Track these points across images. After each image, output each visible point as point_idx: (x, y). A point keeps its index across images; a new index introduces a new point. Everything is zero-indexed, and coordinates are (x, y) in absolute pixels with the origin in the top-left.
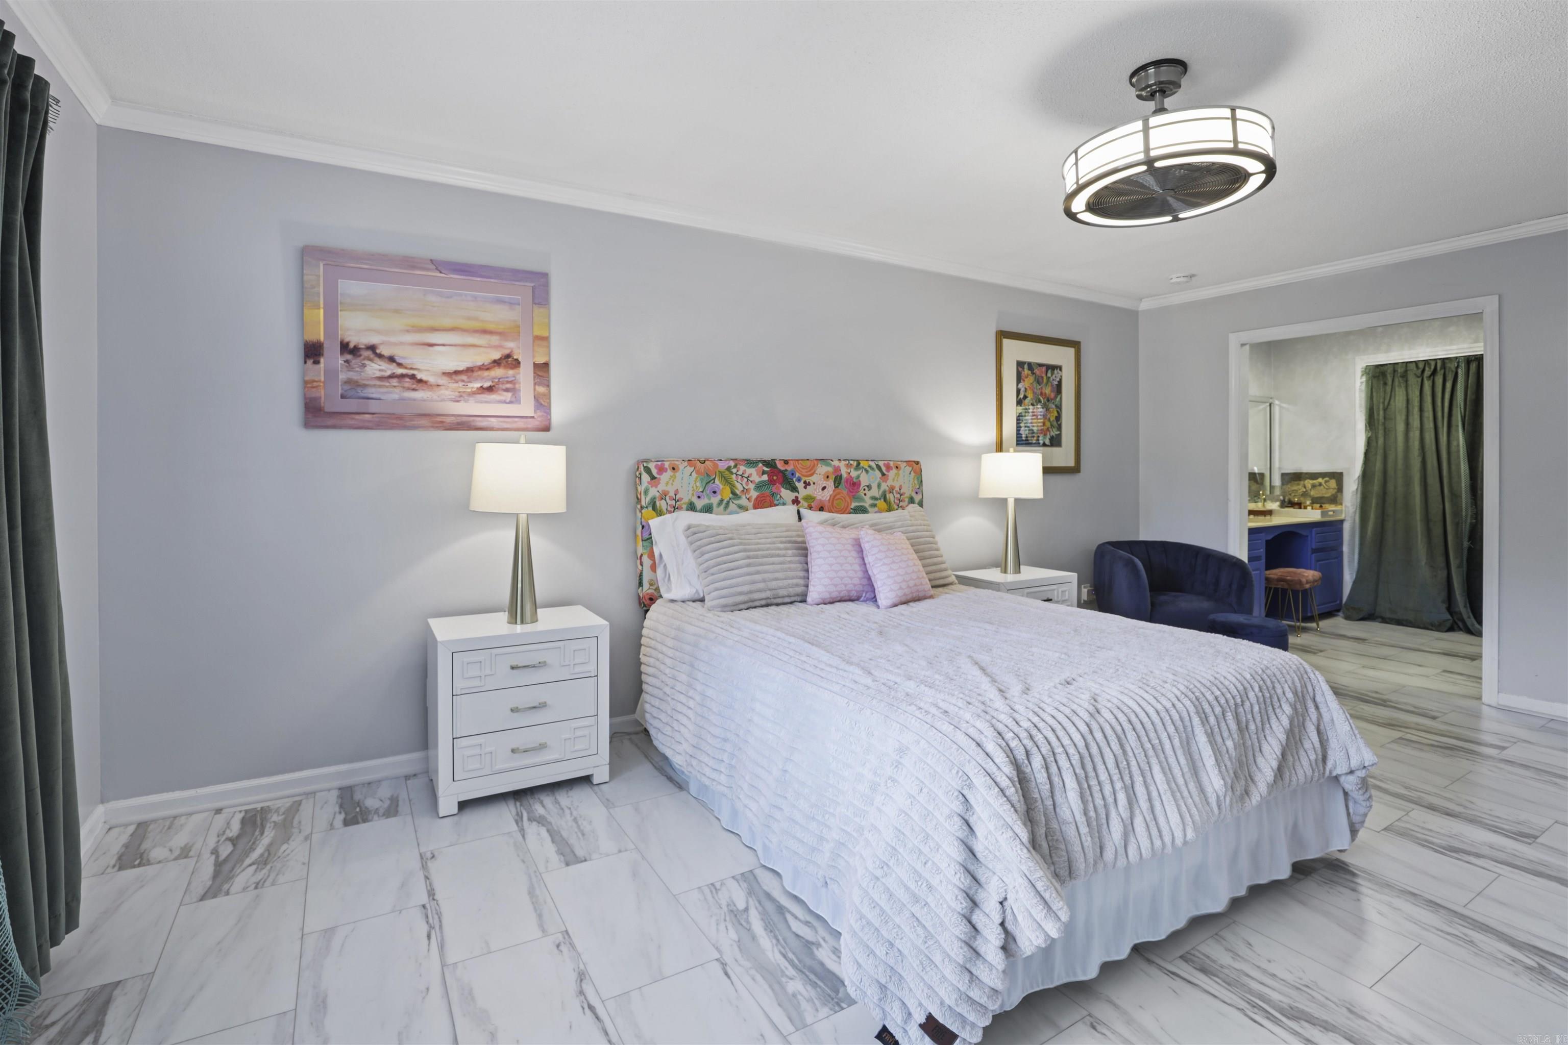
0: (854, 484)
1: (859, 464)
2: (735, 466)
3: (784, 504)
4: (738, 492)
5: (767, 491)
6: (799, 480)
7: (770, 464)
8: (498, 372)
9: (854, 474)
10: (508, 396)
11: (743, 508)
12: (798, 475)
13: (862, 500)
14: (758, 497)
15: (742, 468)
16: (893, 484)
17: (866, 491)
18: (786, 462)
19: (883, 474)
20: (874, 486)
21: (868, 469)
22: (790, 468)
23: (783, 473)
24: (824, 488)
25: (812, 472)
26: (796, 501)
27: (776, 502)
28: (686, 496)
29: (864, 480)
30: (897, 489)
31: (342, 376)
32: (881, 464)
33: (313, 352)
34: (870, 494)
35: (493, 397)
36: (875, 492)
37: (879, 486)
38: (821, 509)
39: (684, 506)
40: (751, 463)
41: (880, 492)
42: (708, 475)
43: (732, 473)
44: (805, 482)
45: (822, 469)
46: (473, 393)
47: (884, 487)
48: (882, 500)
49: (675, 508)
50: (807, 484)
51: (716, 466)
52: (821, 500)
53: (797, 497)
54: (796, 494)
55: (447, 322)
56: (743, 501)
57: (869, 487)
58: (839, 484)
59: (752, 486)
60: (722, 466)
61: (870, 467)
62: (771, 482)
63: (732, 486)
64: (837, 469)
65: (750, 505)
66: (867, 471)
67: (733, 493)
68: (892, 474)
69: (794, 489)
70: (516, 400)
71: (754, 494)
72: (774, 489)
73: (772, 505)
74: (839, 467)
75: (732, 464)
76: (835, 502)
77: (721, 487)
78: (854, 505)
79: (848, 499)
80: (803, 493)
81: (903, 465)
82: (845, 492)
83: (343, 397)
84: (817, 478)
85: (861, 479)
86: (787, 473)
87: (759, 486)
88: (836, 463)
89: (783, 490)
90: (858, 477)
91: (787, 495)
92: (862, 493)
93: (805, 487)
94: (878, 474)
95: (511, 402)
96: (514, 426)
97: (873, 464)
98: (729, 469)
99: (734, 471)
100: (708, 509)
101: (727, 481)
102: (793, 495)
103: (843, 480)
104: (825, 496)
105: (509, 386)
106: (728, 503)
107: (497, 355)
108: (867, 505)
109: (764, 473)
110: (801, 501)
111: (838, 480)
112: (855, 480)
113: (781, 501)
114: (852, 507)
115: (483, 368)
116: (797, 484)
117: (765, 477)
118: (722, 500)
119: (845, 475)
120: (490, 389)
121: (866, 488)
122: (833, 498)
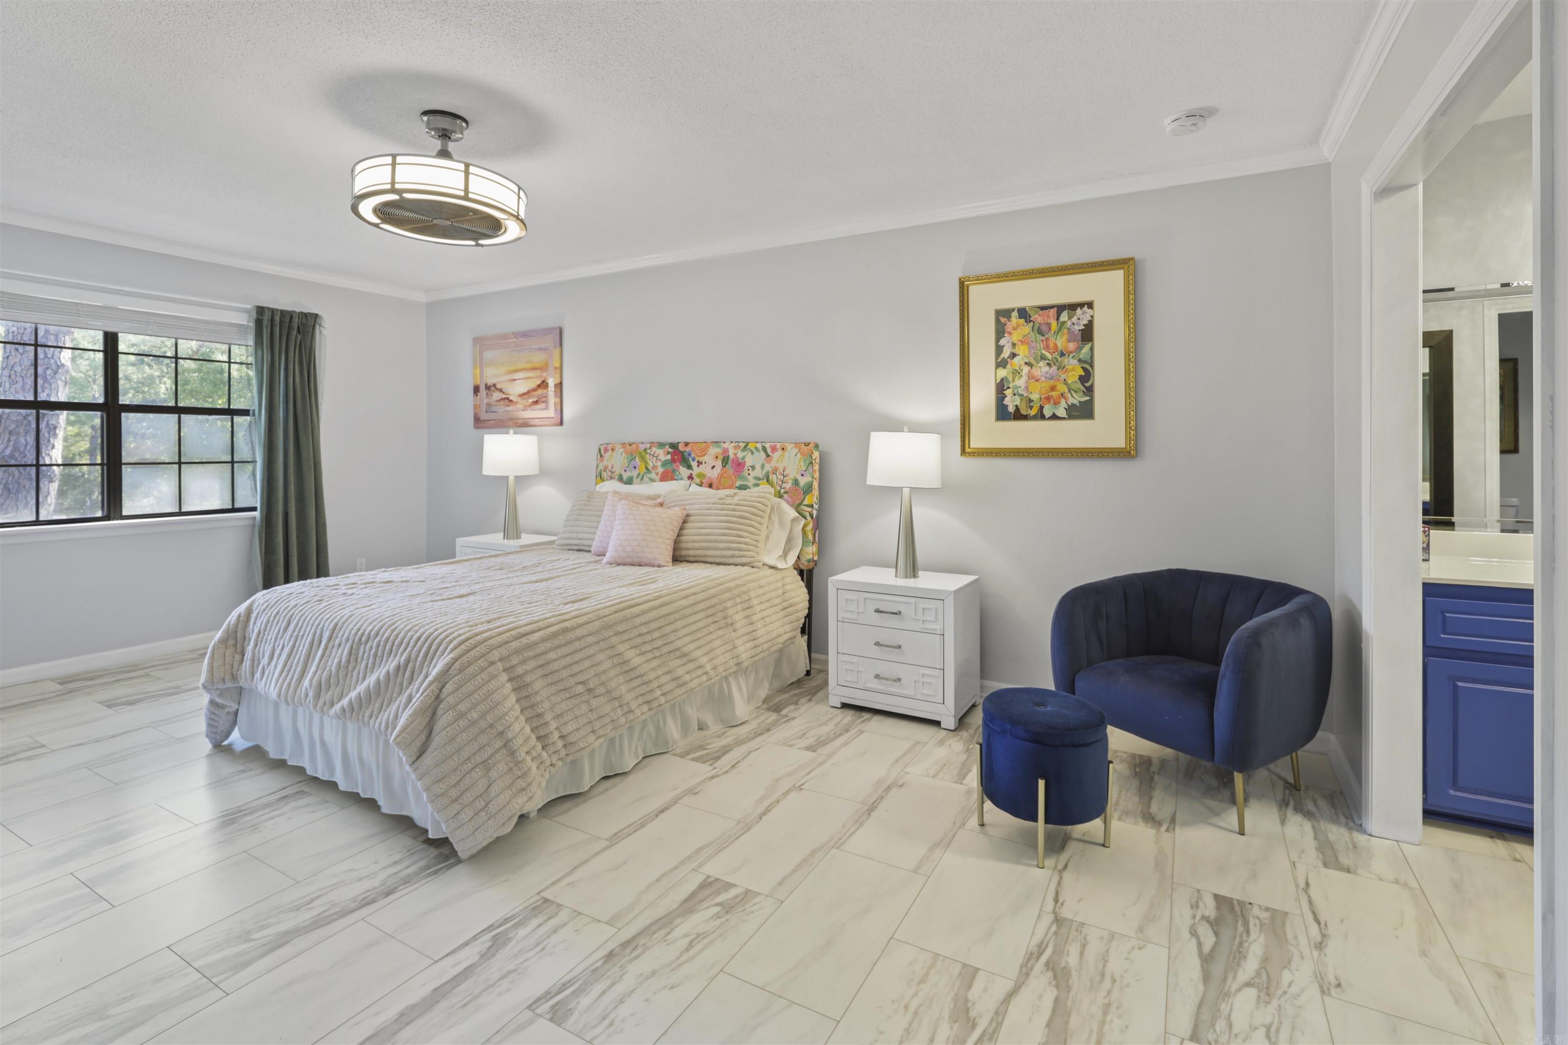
0: (739, 464)
1: (747, 444)
2: (650, 448)
3: (682, 479)
4: (650, 468)
5: (669, 468)
6: (694, 460)
7: (674, 446)
8: (540, 392)
9: (740, 455)
10: (544, 405)
11: (652, 480)
12: (693, 455)
13: (746, 479)
14: (663, 472)
15: (654, 449)
16: (777, 465)
17: (750, 472)
18: (687, 444)
19: (768, 456)
20: (758, 467)
21: (754, 450)
22: (688, 449)
23: (682, 453)
24: (713, 467)
25: (704, 452)
26: (691, 477)
27: (676, 477)
28: (618, 470)
29: (749, 460)
30: (781, 470)
31: (485, 402)
32: (767, 446)
33: (476, 390)
34: (753, 474)
35: (538, 406)
36: (758, 472)
37: (763, 467)
38: (710, 486)
39: (617, 477)
40: (661, 445)
41: (764, 472)
42: (632, 455)
43: (647, 453)
44: (698, 462)
45: (714, 451)
46: (530, 405)
47: (768, 467)
48: (765, 480)
49: (611, 478)
50: (699, 463)
51: (638, 447)
52: (710, 478)
53: (691, 474)
54: (691, 471)
55: (520, 366)
56: (653, 475)
57: (753, 467)
58: (727, 463)
59: (659, 464)
60: (642, 447)
61: (756, 448)
62: (673, 461)
63: (646, 463)
64: (726, 451)
65: (658, 478)
66: (752, 453)
67: (647, 469)
68: (776, 456)
69: (689, 467)
70: (547, 408)
71: (661, 470)
72: (674, 466)
73: (673, 479)
74: (727, 448)
75: (648, 446)
76: (722, 480)
77: (639, 463)
78: (738, 484)
79: (733, 477)
80: (696, 470)
81: (789, 447)
82: (731, 471)
83: (486, 412)
84: (708, 459)
85: (746, 460)
86: (685, 454)
87: (664, 464)
88: (726, 445)
89: (681, 467)
90: (744, 458)
91: (684, 471)
92: (746, 473)
93: (698, 466)
94: (763, 455)
95: (545, 409)
96: (545, 423)
97: (759, 446)
98: (645, 450)
99: (649, 451)
100: (630, 482)
101: (643, 459)
102: (688, 472)
103: (730, 461)
104: (714, 474)
105: (544, 399)
106: (643, 476)
107: (539, 382)
108: (750, 485)
109: (668, 453)
110: (695, 478)
111: (725, 460)
112: (740, 461)
113: (680, 477)
114: (737, 485)
115: (534, 390)
116: (692, 463)
117: (669, 457)
118: (639, 474)
119: (732, 456)
120: (536, 402)
121: (750, 468)
122: (721, 476)
